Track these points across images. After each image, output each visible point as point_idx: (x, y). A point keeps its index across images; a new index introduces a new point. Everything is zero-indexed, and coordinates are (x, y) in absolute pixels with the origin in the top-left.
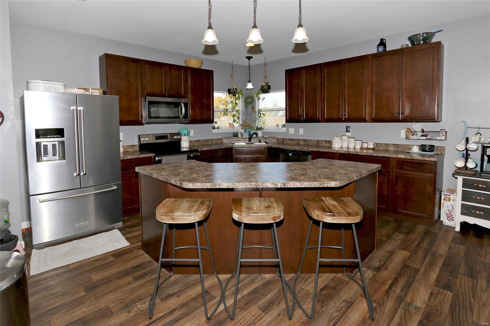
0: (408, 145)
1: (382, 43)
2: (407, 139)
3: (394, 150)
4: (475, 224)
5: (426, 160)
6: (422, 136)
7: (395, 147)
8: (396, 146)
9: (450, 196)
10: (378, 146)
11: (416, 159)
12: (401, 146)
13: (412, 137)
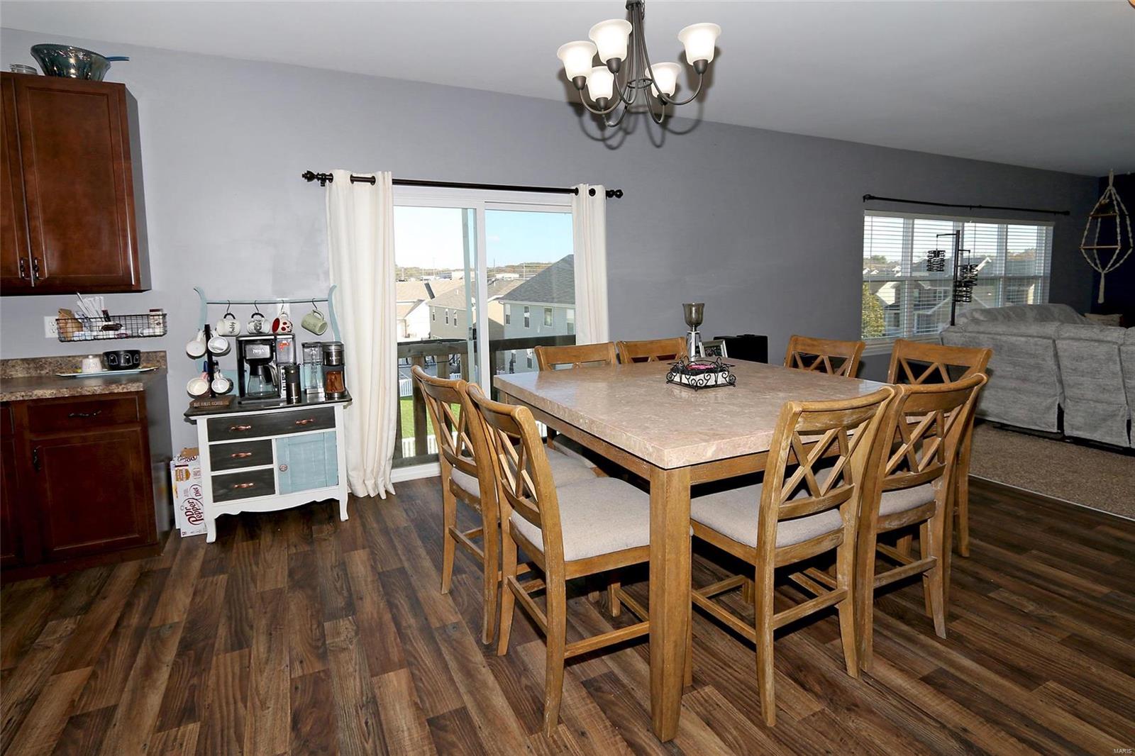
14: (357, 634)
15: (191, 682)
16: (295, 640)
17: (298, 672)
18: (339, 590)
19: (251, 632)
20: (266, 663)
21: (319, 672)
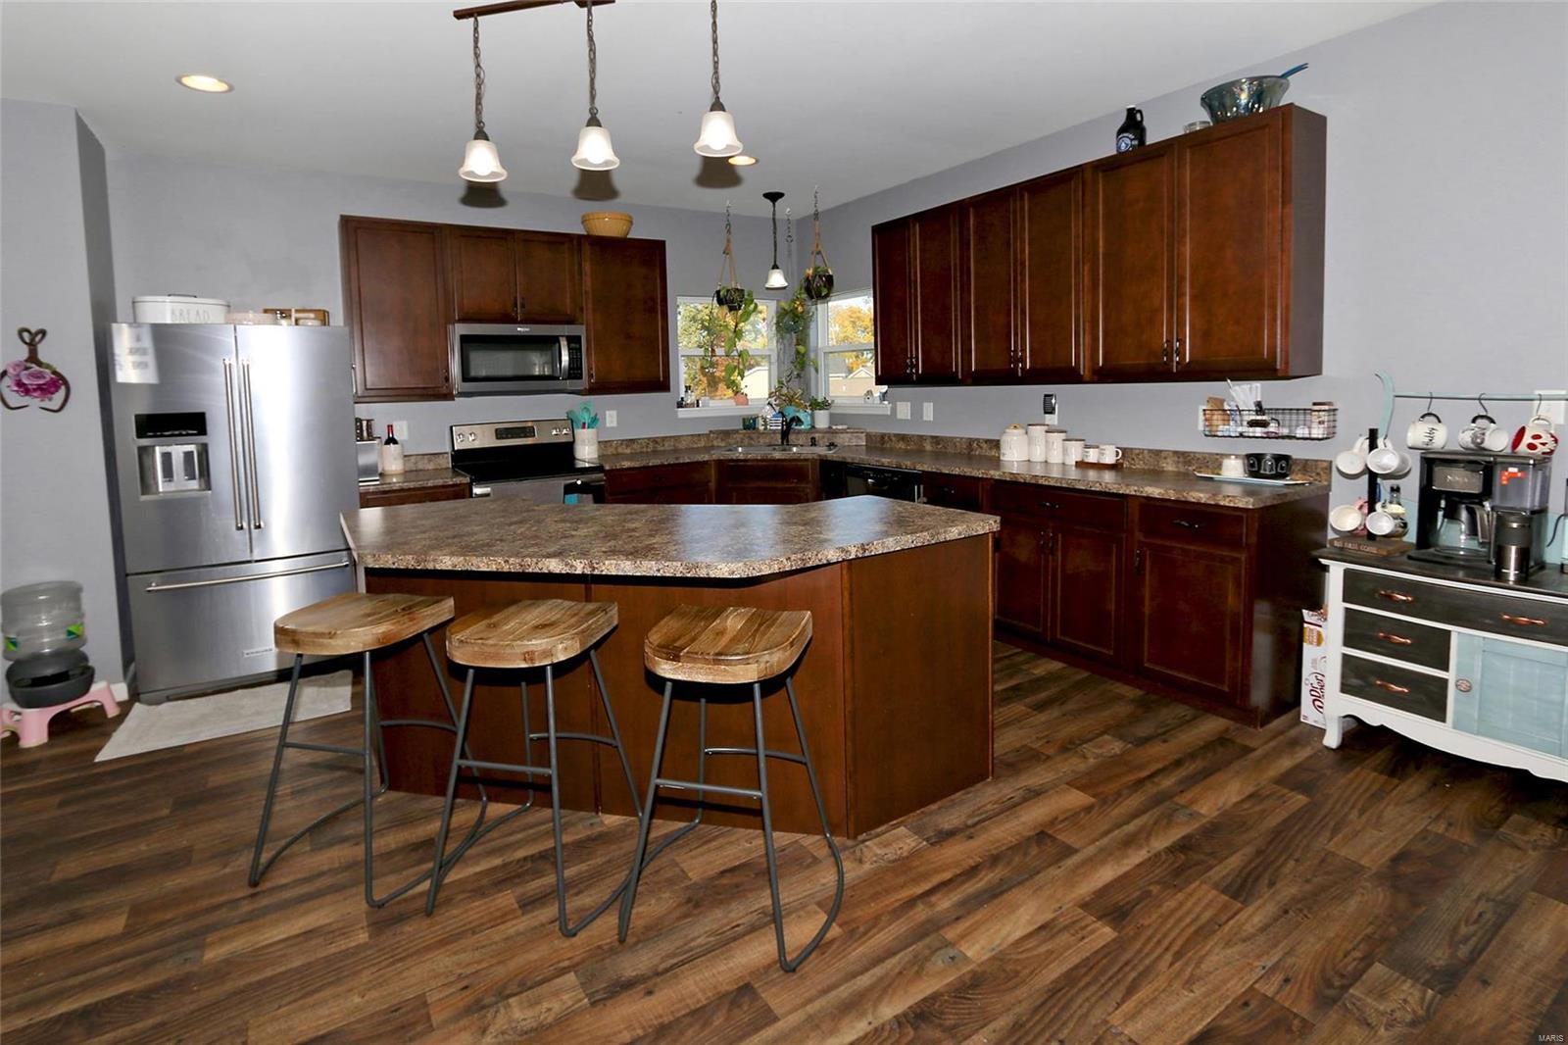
0: (1217, 454)
1: (1133, 123)
2: (1206, 435)
3: (1175, 470)
4: (1382, 726)
5: (1222, 503)
6: (1253, 424)
7: (1178, 462)
8: (1181, 459)
9: (1320, 626)
10: (1133, 459)
11: (1193, 500)
12: (1198, 459)
13: (1223, 429)
14: (1413, 1024)
15: (1151, 888)
16: (1310, 947)
17: (1269, 989)
18: (1456, 939)
19: (1266, 889)
20: (1244, 941)
21: (1296, 1015)
